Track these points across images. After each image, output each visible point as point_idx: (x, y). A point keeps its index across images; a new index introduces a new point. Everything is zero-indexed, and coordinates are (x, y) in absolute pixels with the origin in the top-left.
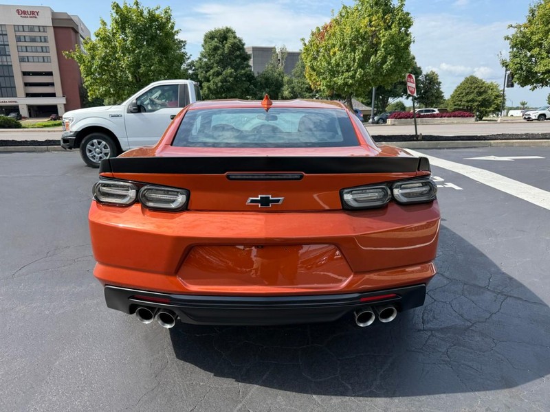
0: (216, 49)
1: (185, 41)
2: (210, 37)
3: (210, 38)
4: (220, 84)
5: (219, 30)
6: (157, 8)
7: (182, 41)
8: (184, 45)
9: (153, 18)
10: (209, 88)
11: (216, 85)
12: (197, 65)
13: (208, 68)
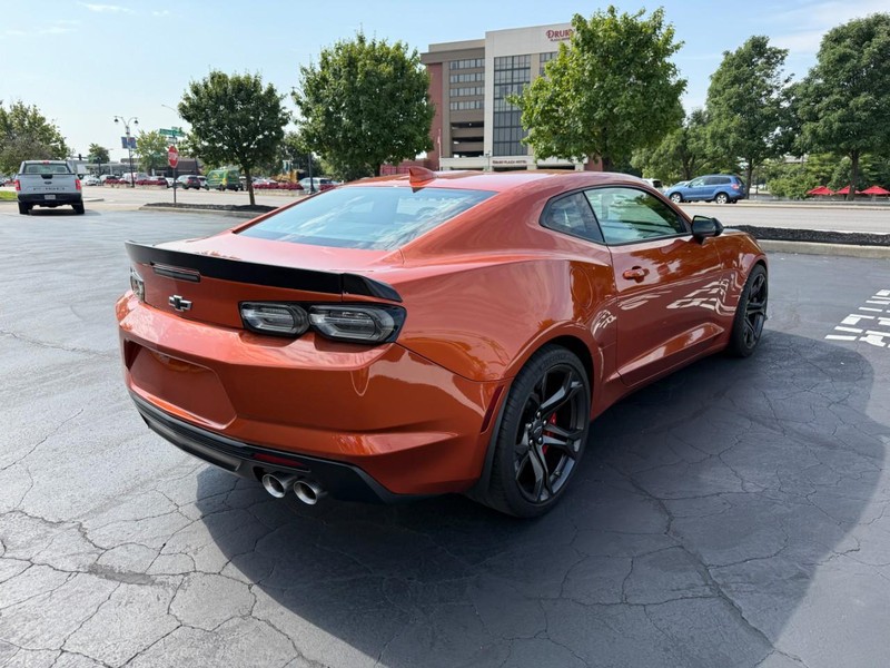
0: (843, 58)
1: (785, 51)
2: (837, 37)
3: (835, 41)
4: (836, 126)
5: (859, 22)
6: (641, 13)
7: (780, 52)
8: (783, 58)
9: (632, 30)
10: (814, 133)
11: (830, 128)
12: (800, 91)
13: (820, 94)
